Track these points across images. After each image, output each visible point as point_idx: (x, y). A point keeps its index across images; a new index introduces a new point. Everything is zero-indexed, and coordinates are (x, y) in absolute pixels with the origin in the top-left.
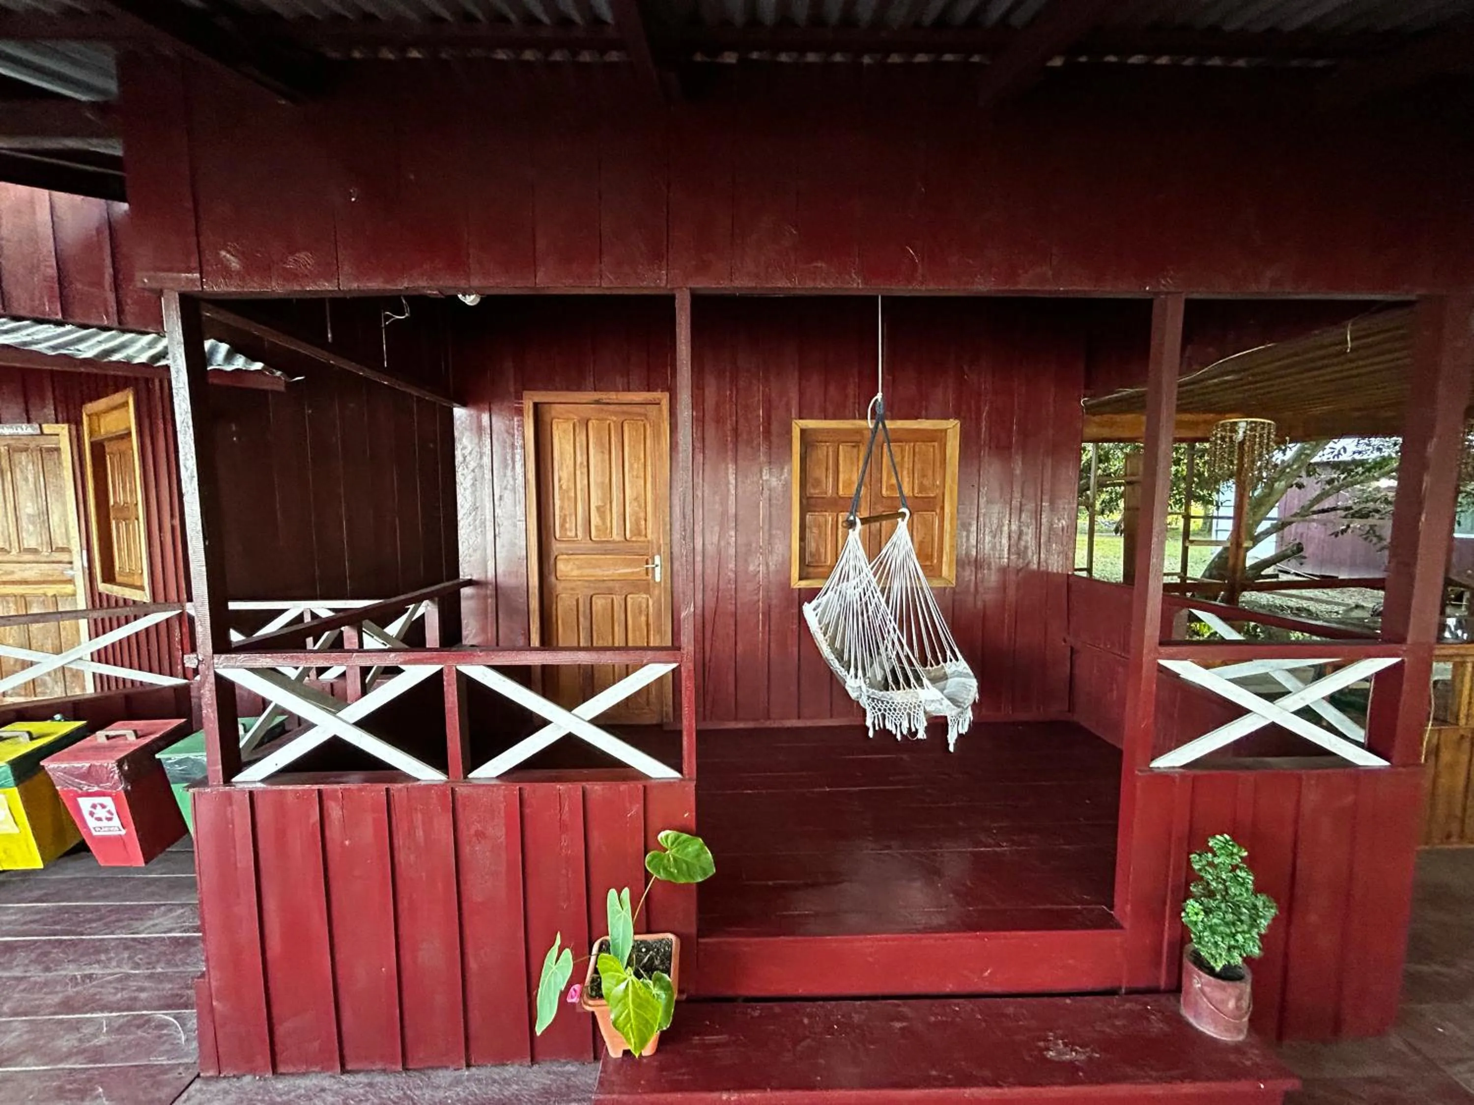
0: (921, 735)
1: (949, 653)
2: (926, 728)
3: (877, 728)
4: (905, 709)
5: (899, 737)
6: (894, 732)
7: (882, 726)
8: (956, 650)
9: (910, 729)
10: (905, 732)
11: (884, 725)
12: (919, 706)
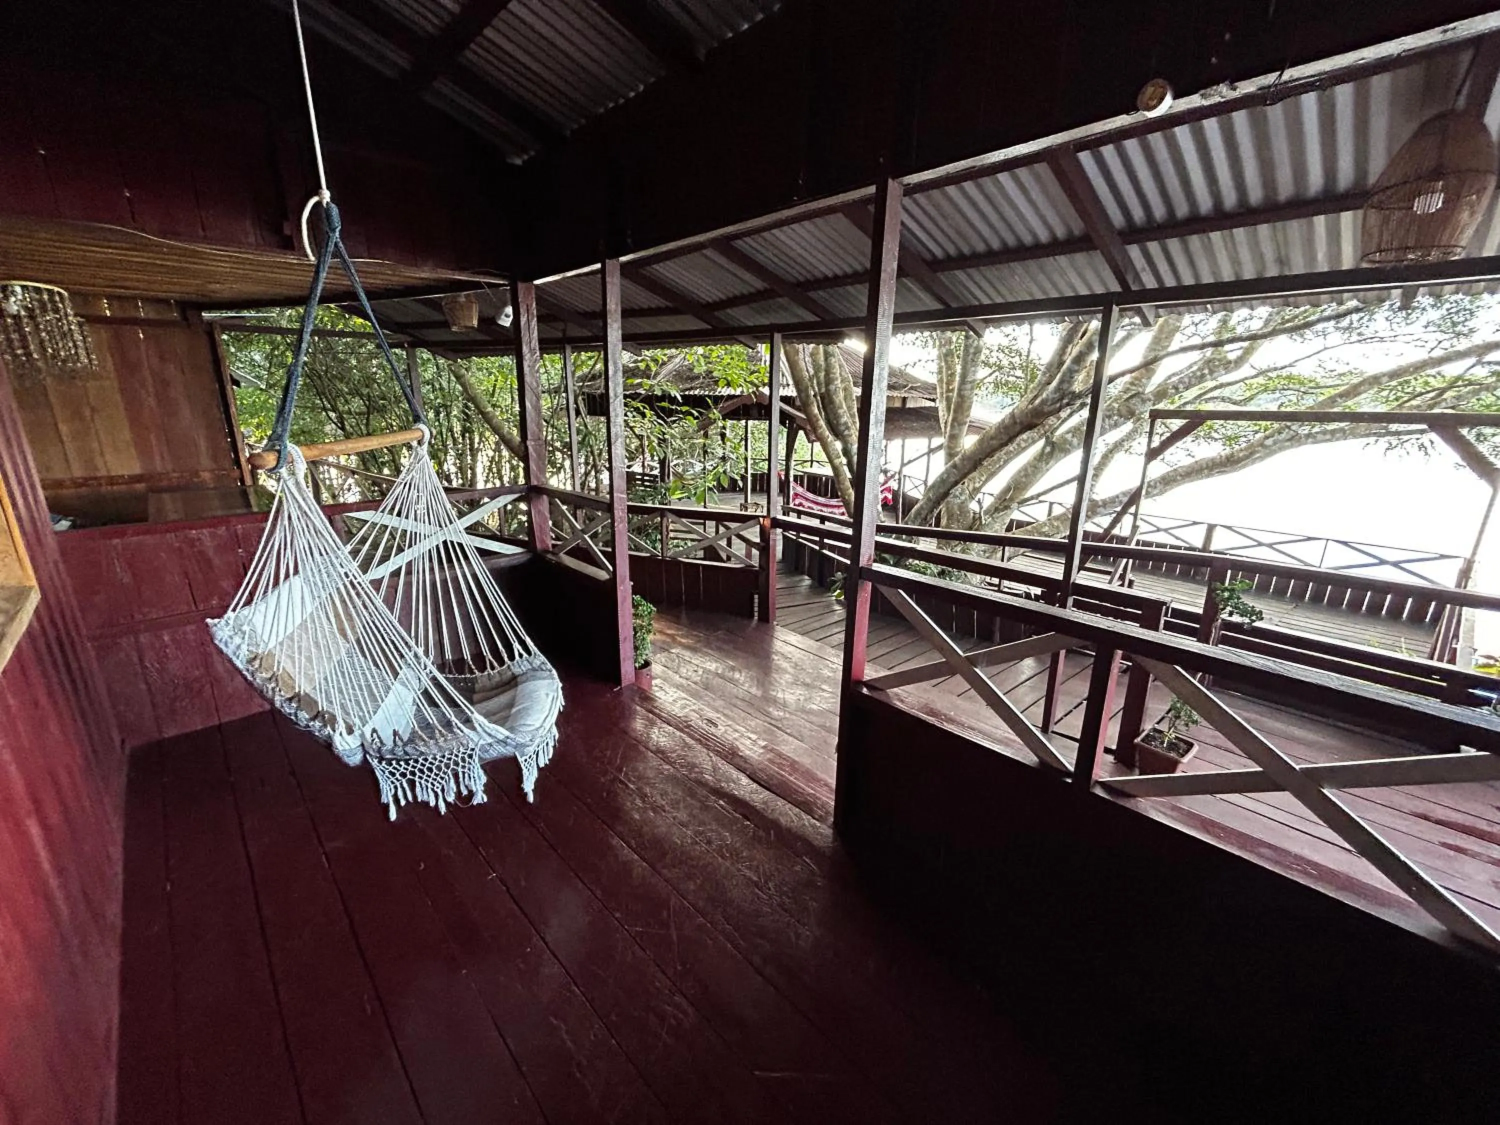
0: (480, 798)
1: (517, 646)
2: (485, 785)
3: (403, 803)
4: (447, 766)
5: (443, 809)
6: (432, 803)
7: (410, 798)
8: (528, 640)
9: (459, 793)
10: (451, 799)
11: (415, 797)
12: (470, 756)
